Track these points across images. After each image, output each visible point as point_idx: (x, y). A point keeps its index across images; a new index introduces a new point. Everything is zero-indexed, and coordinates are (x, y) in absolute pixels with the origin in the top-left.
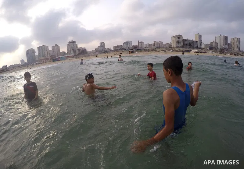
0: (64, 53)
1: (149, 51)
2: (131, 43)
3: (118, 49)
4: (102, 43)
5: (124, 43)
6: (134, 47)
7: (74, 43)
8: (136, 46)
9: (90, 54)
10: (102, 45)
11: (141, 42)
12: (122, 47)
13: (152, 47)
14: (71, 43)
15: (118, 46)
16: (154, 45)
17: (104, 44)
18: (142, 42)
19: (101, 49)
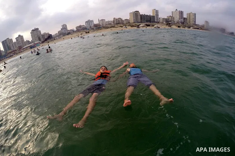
0: (28, 41)
1: (108, 28)
2: (92, 21)
3: (80, 29)
4: (64, 25)
5: (86, 22)
6: (96, 26)
7: (38, 30)
8: (97, 24)
9: (55, 38)
10: (64, 27)
11: (102, 20)
12: (84, 27)
13: (112, 24)
14: (34, 30)
15: (80, 26)
16: (114, 22)
17: (66, 26)
18: (104, 20)
19: (63, 31)
